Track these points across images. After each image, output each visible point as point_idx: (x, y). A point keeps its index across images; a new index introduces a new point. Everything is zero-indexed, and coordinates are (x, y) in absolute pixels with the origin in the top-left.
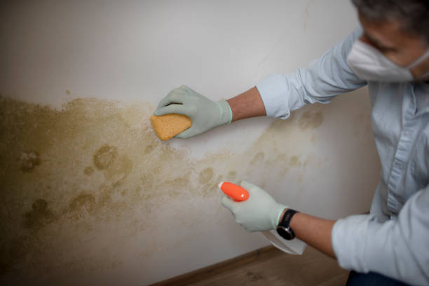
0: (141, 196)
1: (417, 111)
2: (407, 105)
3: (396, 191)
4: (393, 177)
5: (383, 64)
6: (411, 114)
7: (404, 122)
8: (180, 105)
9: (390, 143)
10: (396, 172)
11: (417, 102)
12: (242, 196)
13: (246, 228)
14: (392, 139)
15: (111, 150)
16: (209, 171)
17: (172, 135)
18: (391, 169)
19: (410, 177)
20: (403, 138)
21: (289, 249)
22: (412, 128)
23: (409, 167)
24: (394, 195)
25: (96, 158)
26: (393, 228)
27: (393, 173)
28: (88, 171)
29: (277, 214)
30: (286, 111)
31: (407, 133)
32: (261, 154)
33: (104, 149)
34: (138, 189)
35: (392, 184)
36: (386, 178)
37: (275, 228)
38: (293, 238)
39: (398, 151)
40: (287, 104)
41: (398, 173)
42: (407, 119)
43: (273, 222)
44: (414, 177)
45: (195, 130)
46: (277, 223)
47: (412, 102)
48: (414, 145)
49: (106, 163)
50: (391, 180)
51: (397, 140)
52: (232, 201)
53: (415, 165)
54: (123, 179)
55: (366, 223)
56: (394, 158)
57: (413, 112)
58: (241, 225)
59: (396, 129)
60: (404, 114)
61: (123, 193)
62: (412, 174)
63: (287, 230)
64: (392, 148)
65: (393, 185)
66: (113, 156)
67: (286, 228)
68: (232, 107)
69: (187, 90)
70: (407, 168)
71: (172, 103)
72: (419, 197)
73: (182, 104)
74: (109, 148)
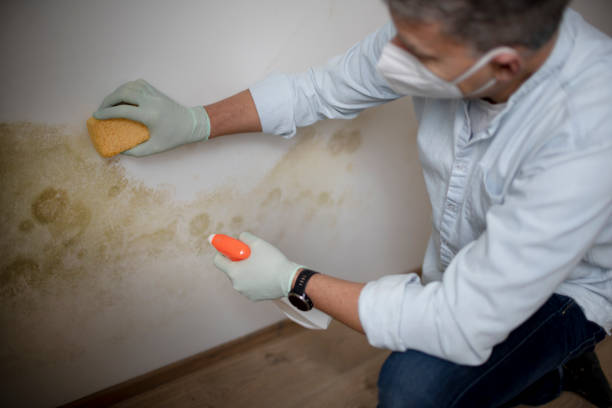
0: (107, 257)
1: (472, 137)
2: (460, 127)
3: (450, 240)
4: (447, 222)
5: (423, 76)
6: (464, 140)
7: (457, 150)
8: (135, 107)
9: (441, 177)
10: (449, 215)
11: (471, 125)
12: (242, 253)
13: (248, 297)
14: (443, 172)
15: (58, 196)
16: (204, 219)
17: (118, 150)
18: (444, 212)
19: (465, 223)
20: (456, 171)
21: (309, 322)
22: (466, 159)
23: (464, 208)
24: (448, 245)
25: (35, 207)
26: (436, 292)
27: (446, 217)
28: (25, 227)
29: (289, 277)
30: (289, 126)
31: (460, 164)
32: (277, 192)
33: (48, 194)
34: (102, 249)
35: (444, 231)
36: (438, 223)
37: (287, 295)
38: (310, 309)
39: (450, 188)
40: (291, 117)
41: (452, 217)
42: (459, 146)
43: (283, 288)
44: (470, 222)
45: (153, 145)
46: (289, 290)
47: (466, 124)
48: (469, 181)
49: (53, 213)
50: (444, 225)
51: (449, 174)
52: (228, 260)
53: (471, 207)
54: (79, 235)
55: (402, 287)
56: (446, 198)
57: (467, 137)
58: (241, 292)
59: (448, 159)
60: (457, 138)
61: (80, 255)
62: (467, 218)
63: (301, 298)
64: (443, 184)
65: (447, 233)
66: (62, 203)
67: (300, 296)
68: (210, 117)
69: (144, 86)
70: (461, 210)
71: (122, 103)
72: (469, 251)
73: (137, 106)
74: (55, 193)
